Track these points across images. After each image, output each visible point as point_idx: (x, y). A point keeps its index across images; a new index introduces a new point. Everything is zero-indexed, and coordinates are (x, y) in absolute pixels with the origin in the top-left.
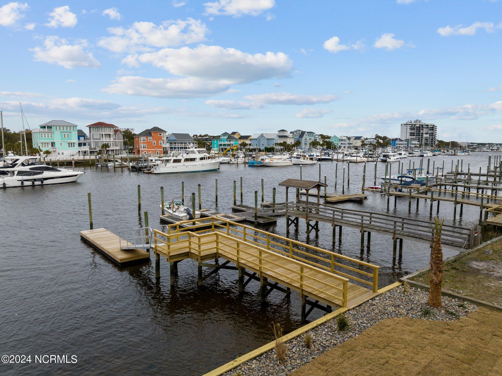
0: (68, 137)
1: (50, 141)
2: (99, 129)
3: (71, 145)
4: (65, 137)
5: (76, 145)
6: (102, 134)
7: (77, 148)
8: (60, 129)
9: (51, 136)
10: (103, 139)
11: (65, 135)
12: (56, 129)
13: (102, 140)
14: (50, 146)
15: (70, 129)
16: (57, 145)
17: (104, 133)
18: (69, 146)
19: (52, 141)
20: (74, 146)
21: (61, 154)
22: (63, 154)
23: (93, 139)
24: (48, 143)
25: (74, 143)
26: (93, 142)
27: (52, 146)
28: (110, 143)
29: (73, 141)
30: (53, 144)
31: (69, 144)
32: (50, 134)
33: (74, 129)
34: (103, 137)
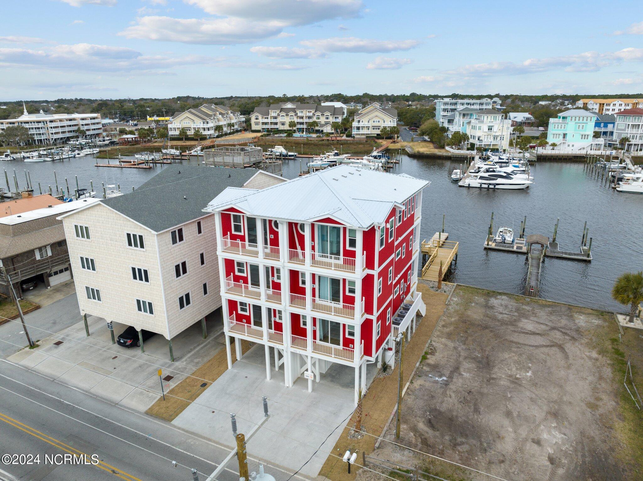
0: (583, 128)
1: (562, 132)
2: (626, 119)
3: (585, 137)
4: (579, 128)
5: (591, 138)
6: (629, 125)
7: (591, 140)
8: (575, 120)
9: (564, 128)
10: (628, 131)
11: (579, 126)
12: (571, 120)
13: (626, 132)
14: (561, 137)
15: (587, 120)
16: (568, 137)
17: (631, 123)
18: (582, 138)
19: (565, 132)
20: (587, 138)
21: (571, 146)
22: (573, 146)
23: (617, 129)
24: (559, 134)
25: (588, 135)
26: (616, 132)
27: (564, 137)
28: (637, 136)
29: (587, 133)
30: (565, 135)
31: (582, 135)
32: (563, 125)
33: (591, 120)
34: (628, 128)
